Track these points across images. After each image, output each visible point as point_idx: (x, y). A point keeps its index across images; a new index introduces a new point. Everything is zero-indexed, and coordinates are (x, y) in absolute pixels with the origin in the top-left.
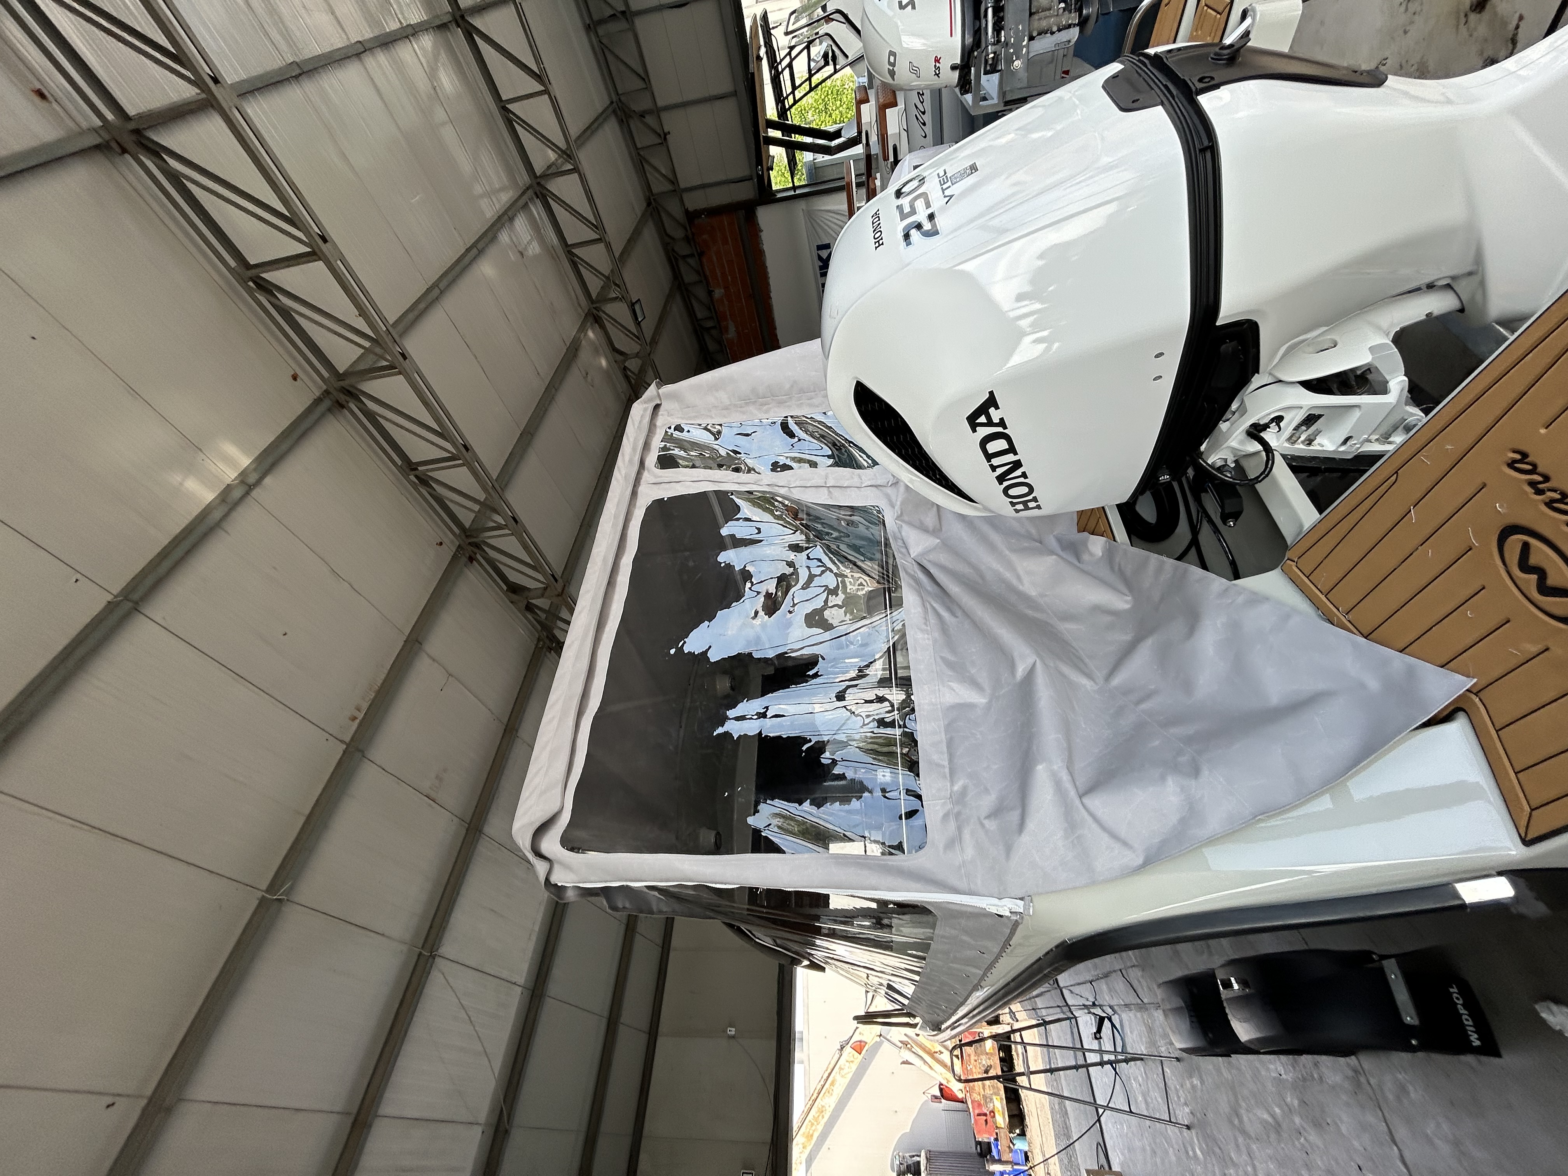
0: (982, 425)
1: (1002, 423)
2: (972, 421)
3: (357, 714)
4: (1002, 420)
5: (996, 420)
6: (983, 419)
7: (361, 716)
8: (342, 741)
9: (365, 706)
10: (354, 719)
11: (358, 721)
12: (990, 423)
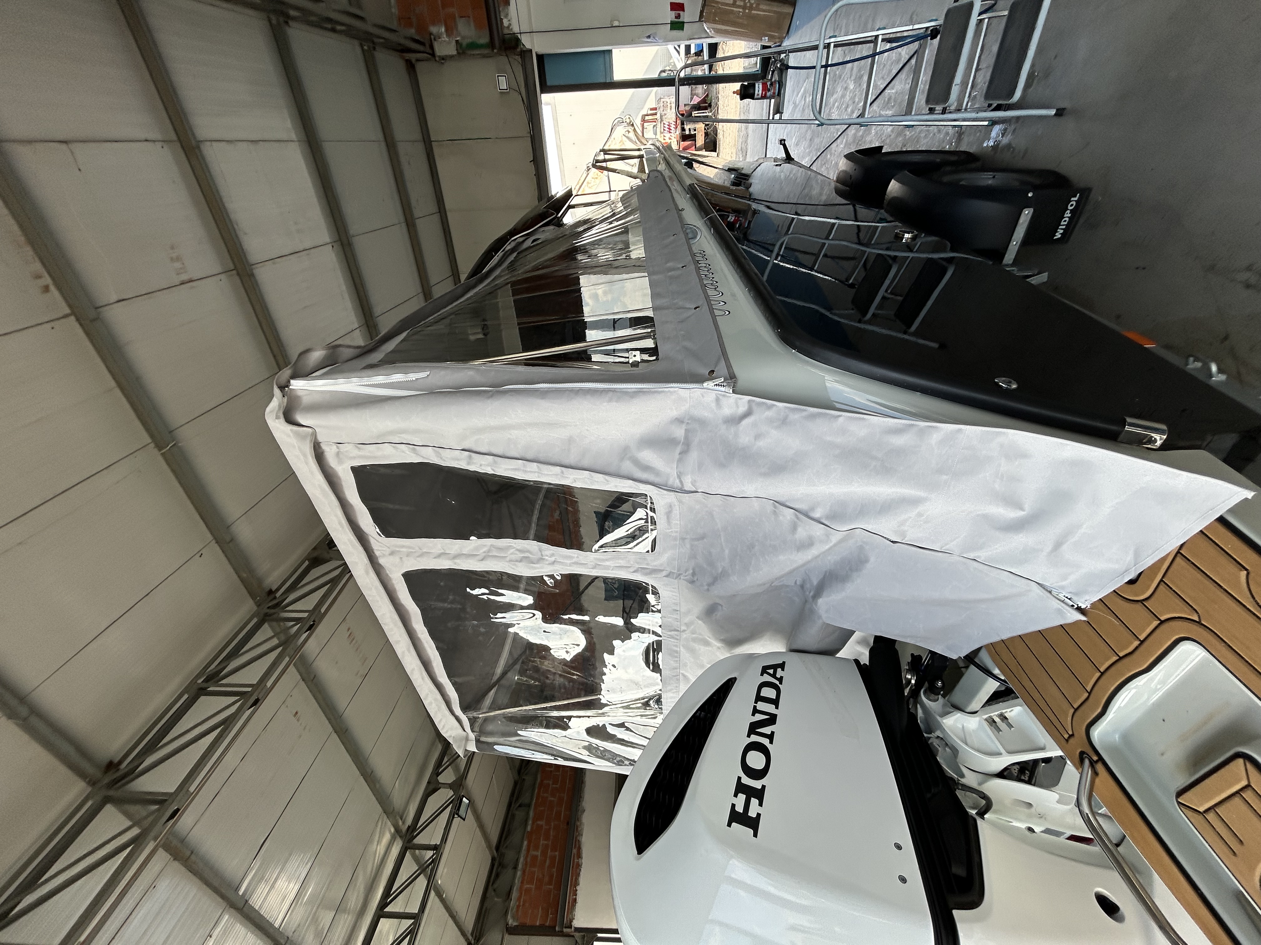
0: (769, 674)
1: (781, 680)
2: (764, 670)
3: (42, 281)
4: (782, 677)
5: (778, 676)
6: (771, 671)
7: (47, 280)
8: (66, 316)
9: (38, 266)
10: (46, 289)
11: (52, 286)
12: (774, 676)
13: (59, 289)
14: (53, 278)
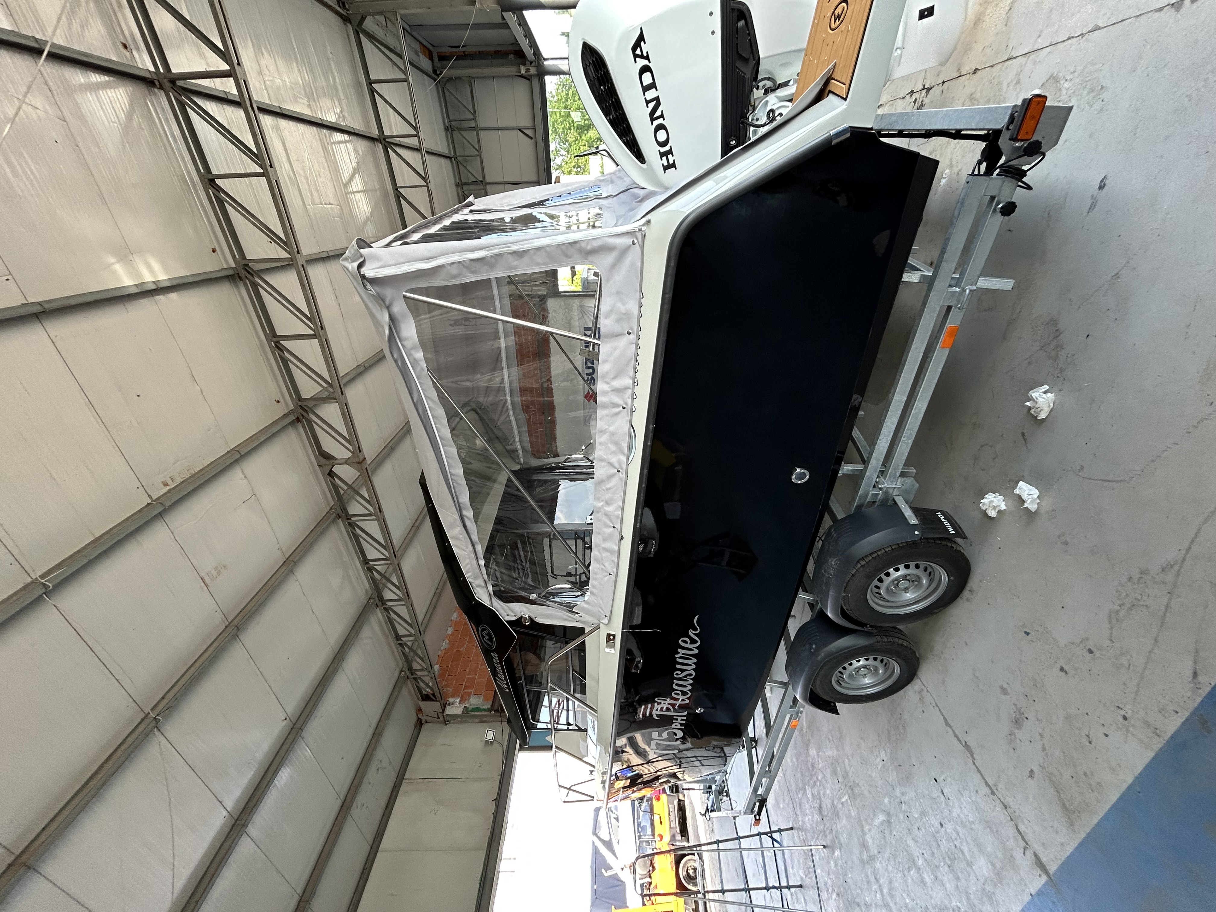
3: (169, 482)
7: (172, 485)
8: (150, 496)
9: (179, 480)
10: (166, 485)
11: (168, 488)
13: (169, 491)
14: (174, 488)
